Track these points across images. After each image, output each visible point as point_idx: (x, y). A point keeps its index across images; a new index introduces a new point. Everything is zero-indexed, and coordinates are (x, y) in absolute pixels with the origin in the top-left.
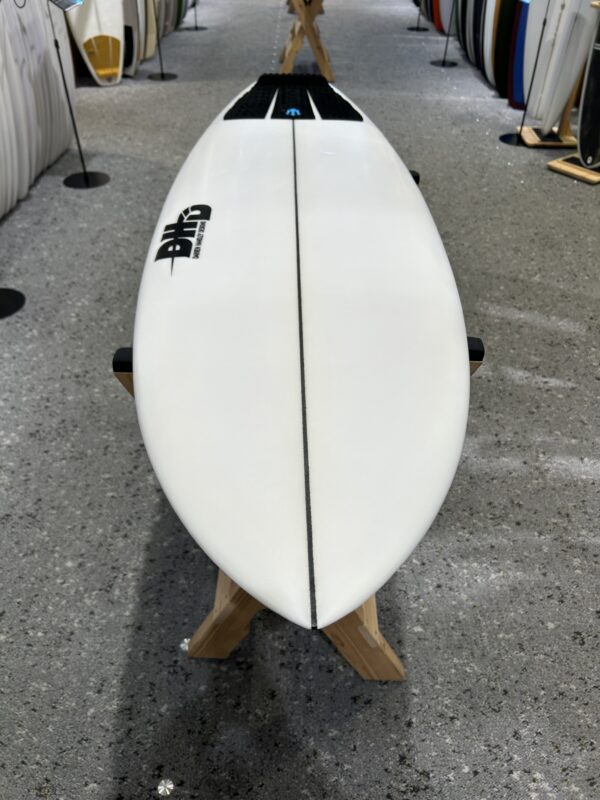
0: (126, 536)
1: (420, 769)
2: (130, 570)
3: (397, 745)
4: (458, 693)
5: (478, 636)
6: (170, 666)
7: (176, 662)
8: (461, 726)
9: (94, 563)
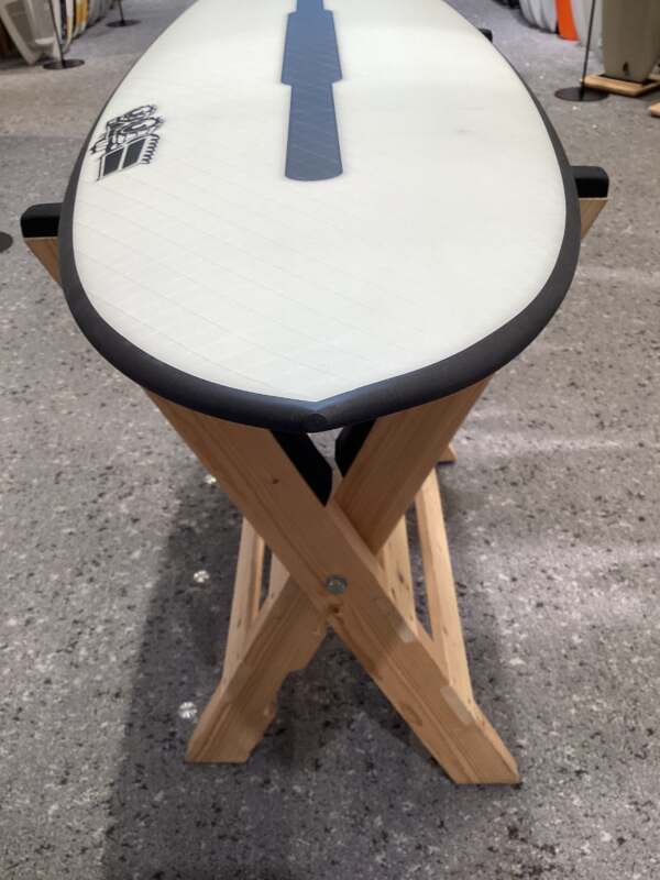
0: (91, 580)
1: (540, 844)
2: (100, 622)
3: (503, 815)
4: (583, 739)
5: (603, 663)
6: (165, 740)
7: (173, 734)
8: (592, 782)
9: (47, 619)
